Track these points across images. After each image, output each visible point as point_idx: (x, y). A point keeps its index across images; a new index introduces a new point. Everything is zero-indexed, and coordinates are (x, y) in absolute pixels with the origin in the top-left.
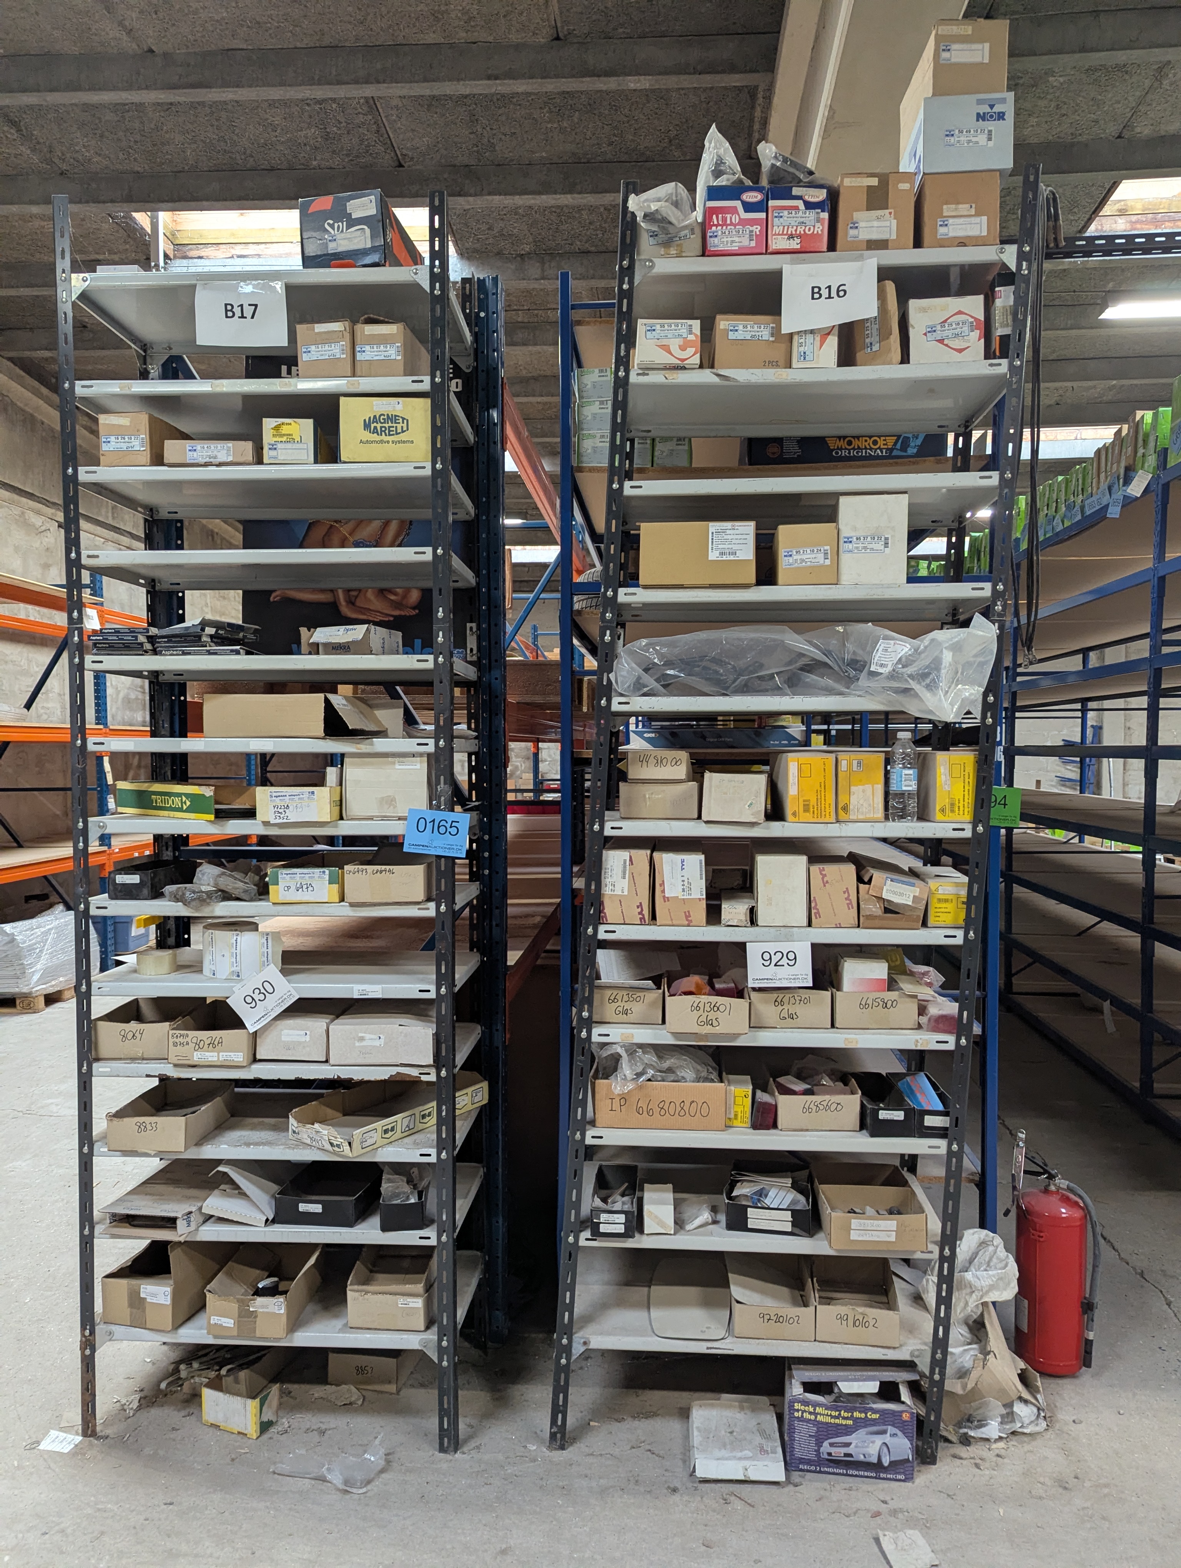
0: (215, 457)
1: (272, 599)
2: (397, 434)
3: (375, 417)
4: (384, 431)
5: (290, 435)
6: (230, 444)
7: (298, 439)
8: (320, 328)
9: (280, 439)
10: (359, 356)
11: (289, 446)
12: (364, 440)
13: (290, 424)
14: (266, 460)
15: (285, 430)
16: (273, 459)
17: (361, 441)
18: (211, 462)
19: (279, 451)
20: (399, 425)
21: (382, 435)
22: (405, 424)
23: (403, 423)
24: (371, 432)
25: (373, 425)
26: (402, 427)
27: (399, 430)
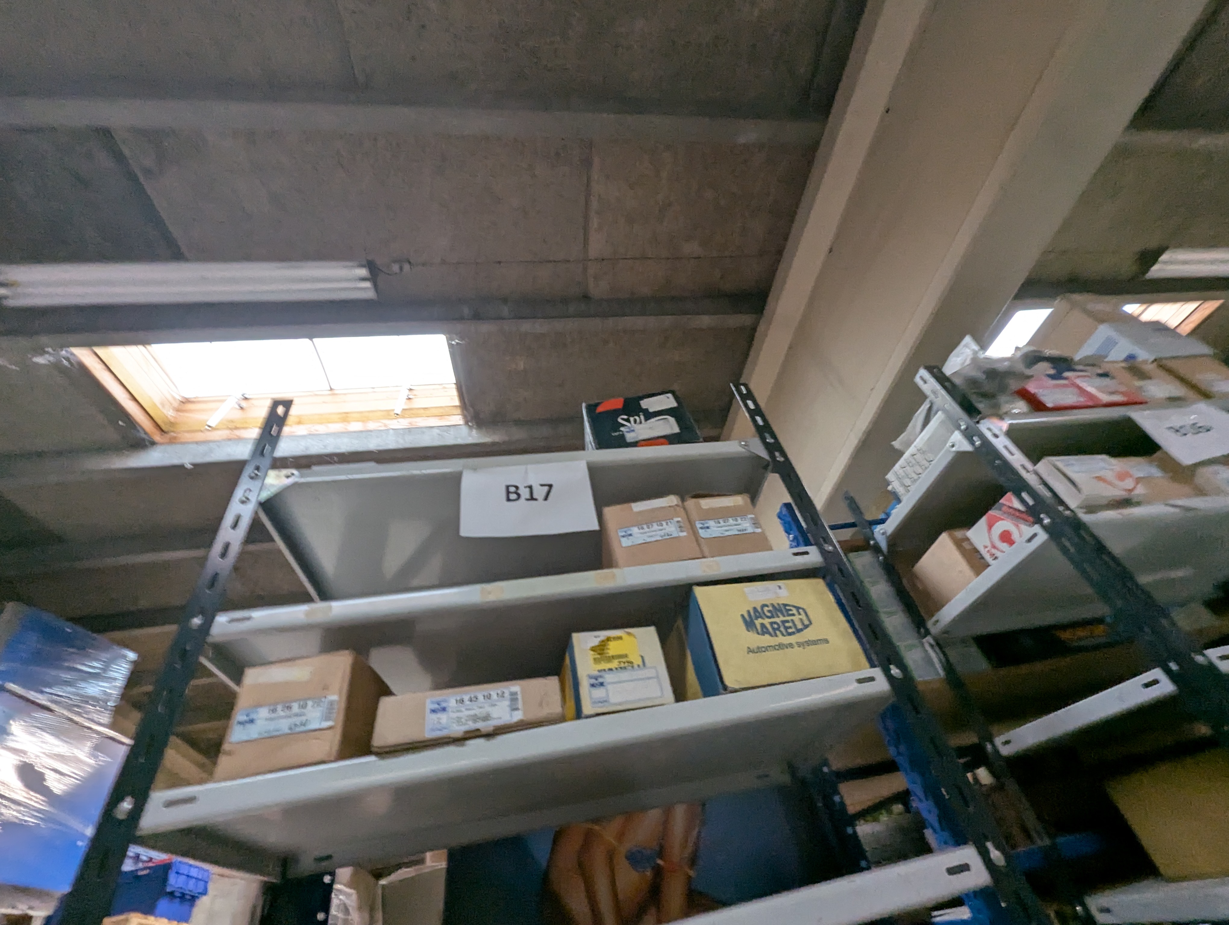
0: (486, 718)
2: (799, 631)
3: (755, 609)
4: (778, 629)
5: (622, 656)
6: (515, 687)
7: (637, 661)
8: (638, 507)
9: (607, 666)
10: (702, 533)
11: (624, 675)
12: (753, 646)
13: (620, 638)
14: (587, 709)
15: (613, 648)
16: (600, 704)
17: (750, 651)
18: (478, 730)
19: (609, 687)
20: (796, 618)
21: (776, 636)
22: (803, 617)
23: (799, 614)
24: (758, 633)
25: (758, 622)
26: (801, 620)
27: (800, 626)
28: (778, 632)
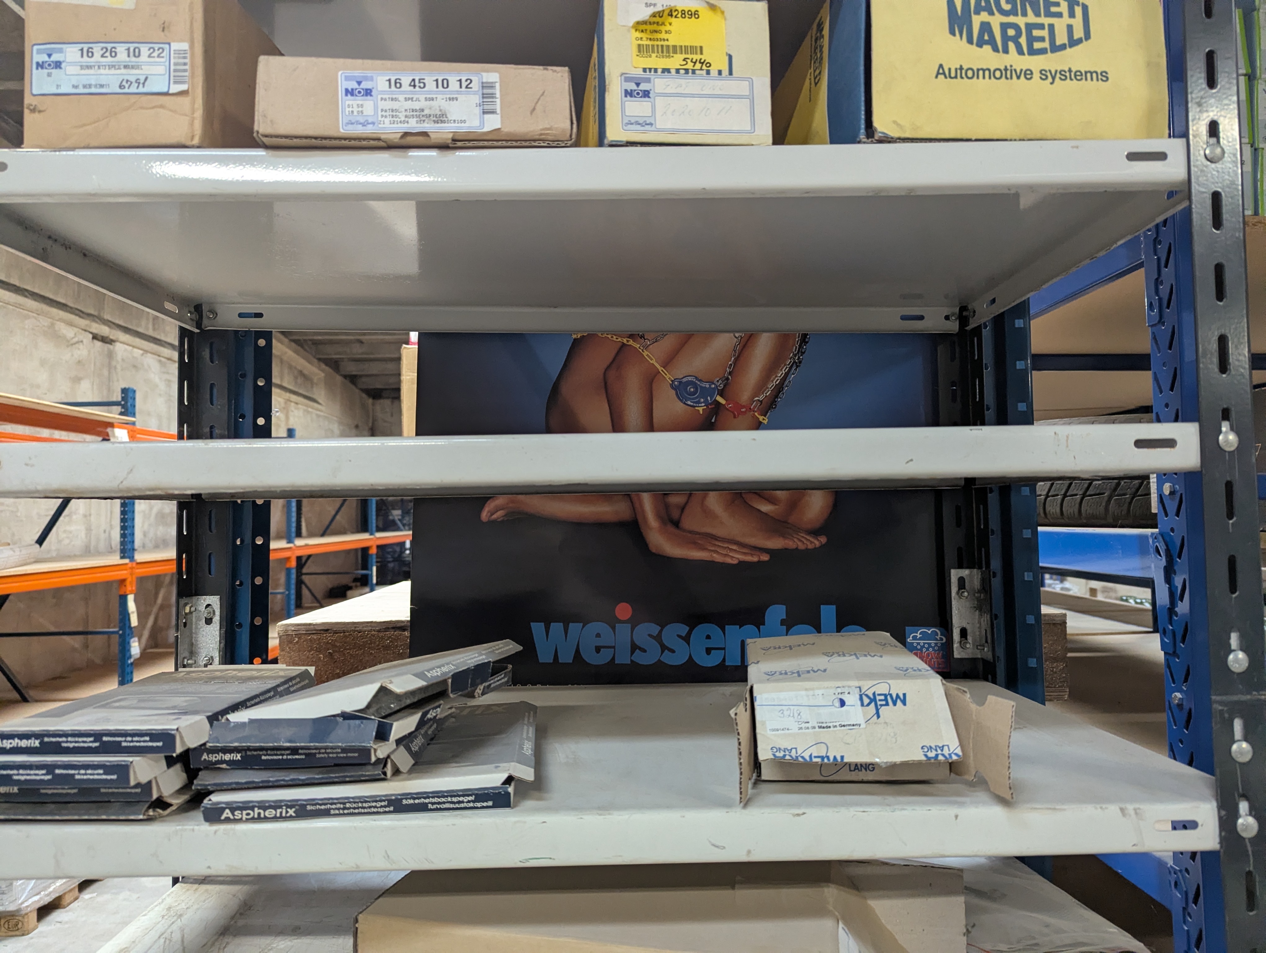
0: (441, 118)
1: (484, 516)
2: (1056, 48)
4: (1015, 39)
5: (692, 49)
6: (491, 74)
7: (719, 63)
9: (662, 63)
11: (690, 85)
12: (952, 64)
13: (695, 14)
14: (614, 131)
15: (678, 33)
16: (639, 127)
17: (941, 71)
18: (425, 134)
19: (659, 101)
20: (1060, 25)
21: (1006, 51)
22: (1078, 23)
23: (1072, 15)
24: (970, 41)
25: (977, 21)
26: (1070, 28)
27: (1061, 38)
28: (1011, 46)
